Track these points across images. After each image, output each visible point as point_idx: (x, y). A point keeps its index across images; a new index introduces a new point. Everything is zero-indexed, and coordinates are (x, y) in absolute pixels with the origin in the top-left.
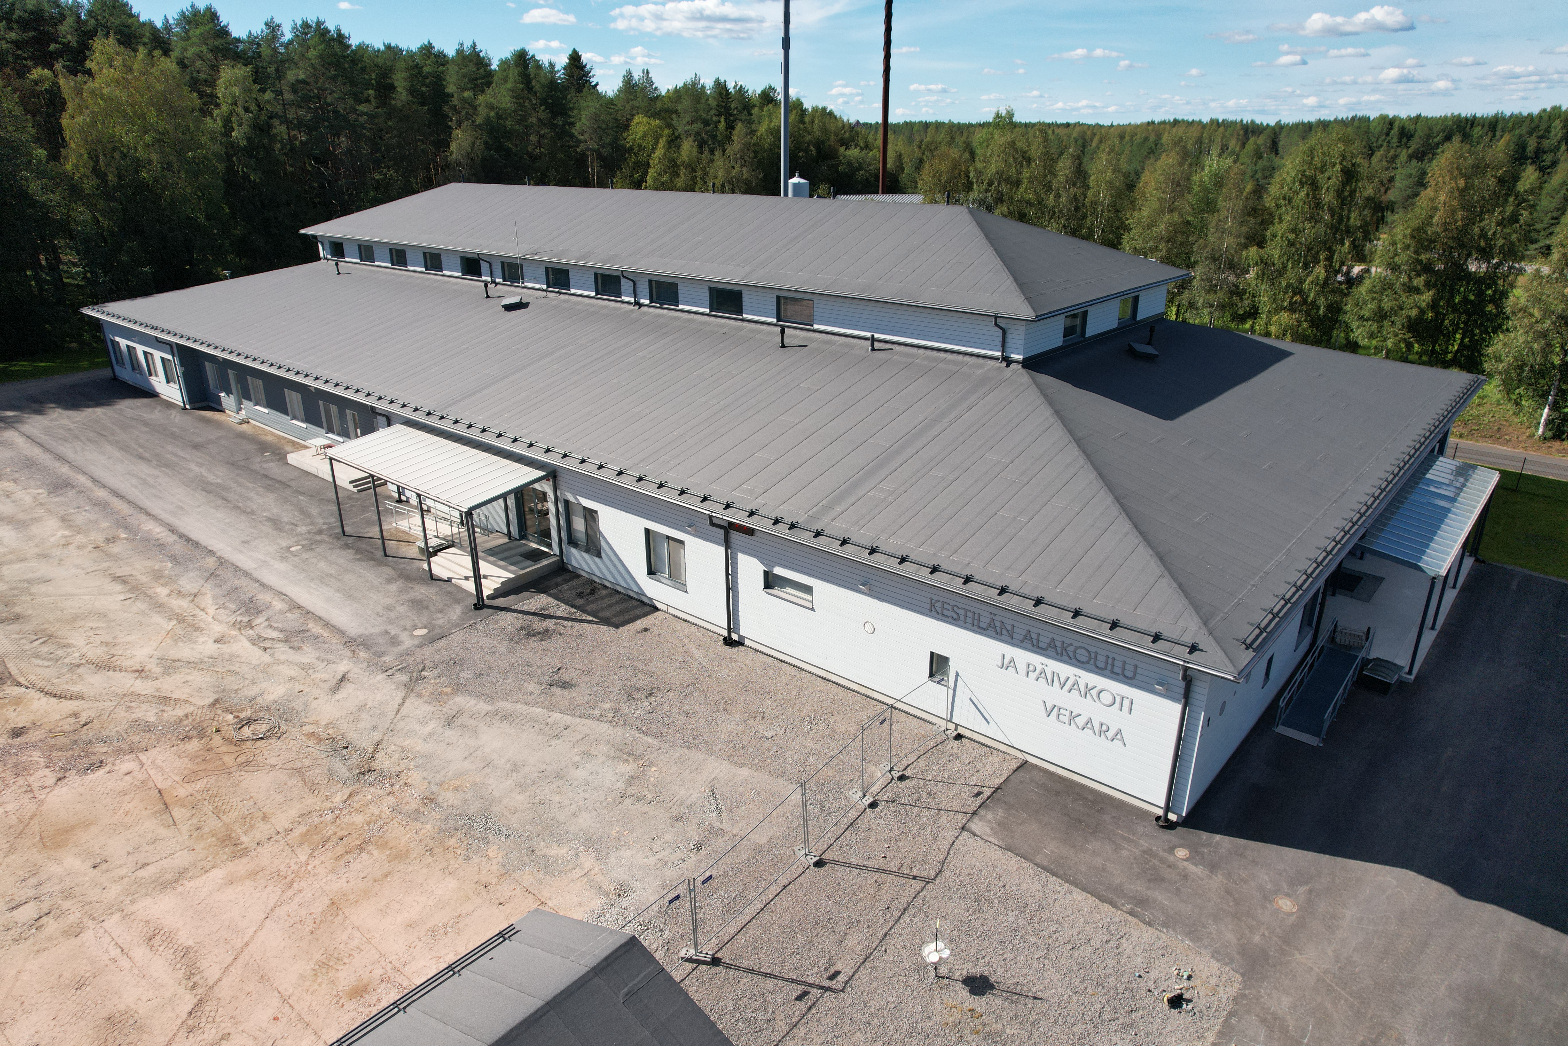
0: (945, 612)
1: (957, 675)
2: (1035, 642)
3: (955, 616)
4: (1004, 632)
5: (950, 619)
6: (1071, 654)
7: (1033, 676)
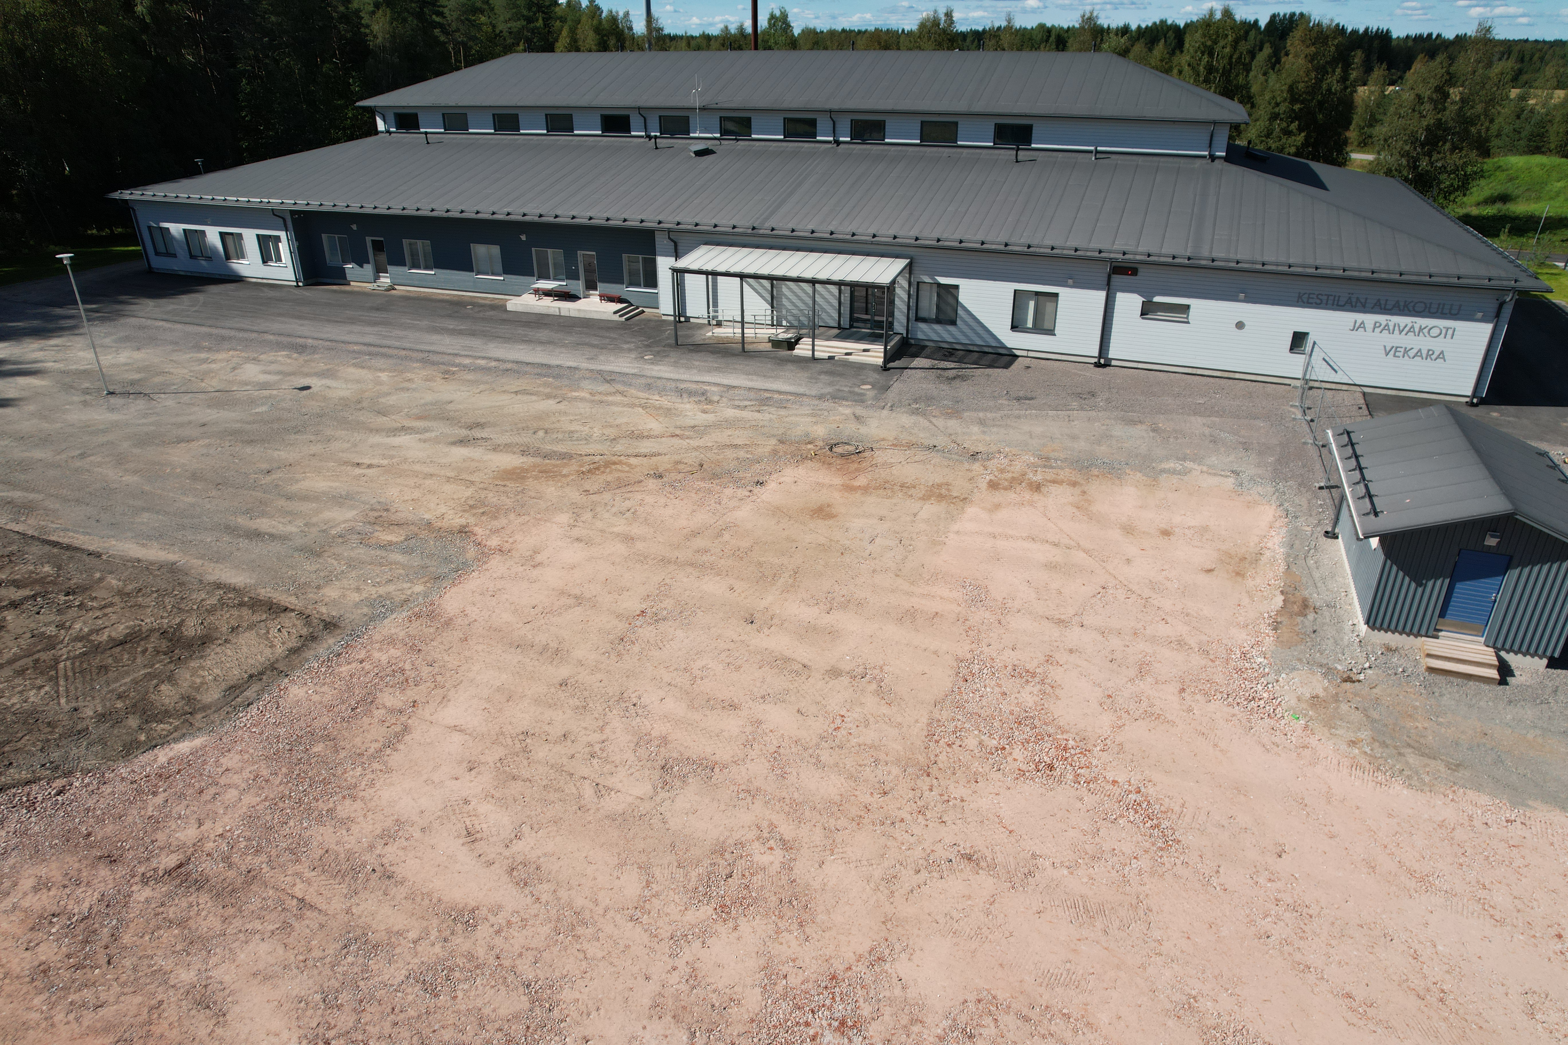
0: (1311, 301)
1: (1314, 343)
2: (1383, 306)
3: (1319, 301)
4: (1359, 304)
5: (1314, 305)
6: (1411, 308)
7: (1378, 330)
